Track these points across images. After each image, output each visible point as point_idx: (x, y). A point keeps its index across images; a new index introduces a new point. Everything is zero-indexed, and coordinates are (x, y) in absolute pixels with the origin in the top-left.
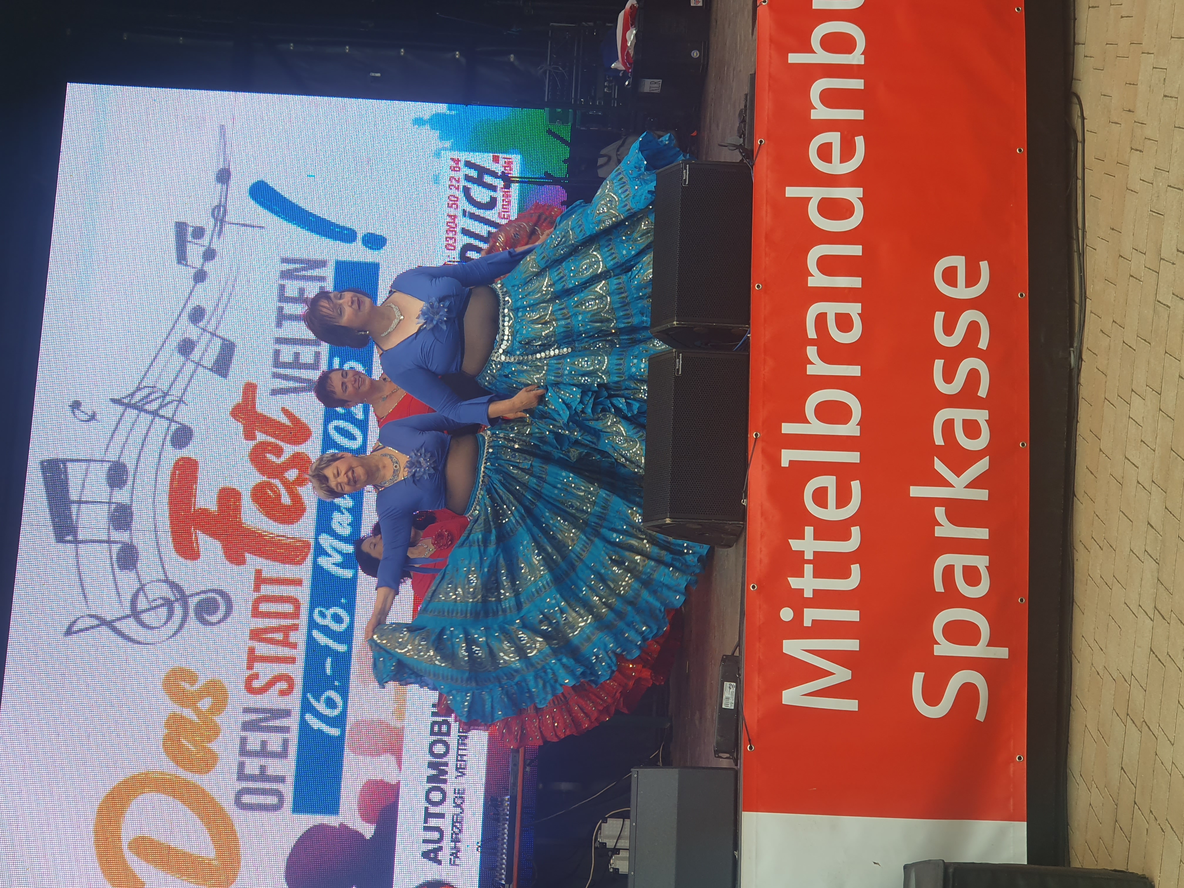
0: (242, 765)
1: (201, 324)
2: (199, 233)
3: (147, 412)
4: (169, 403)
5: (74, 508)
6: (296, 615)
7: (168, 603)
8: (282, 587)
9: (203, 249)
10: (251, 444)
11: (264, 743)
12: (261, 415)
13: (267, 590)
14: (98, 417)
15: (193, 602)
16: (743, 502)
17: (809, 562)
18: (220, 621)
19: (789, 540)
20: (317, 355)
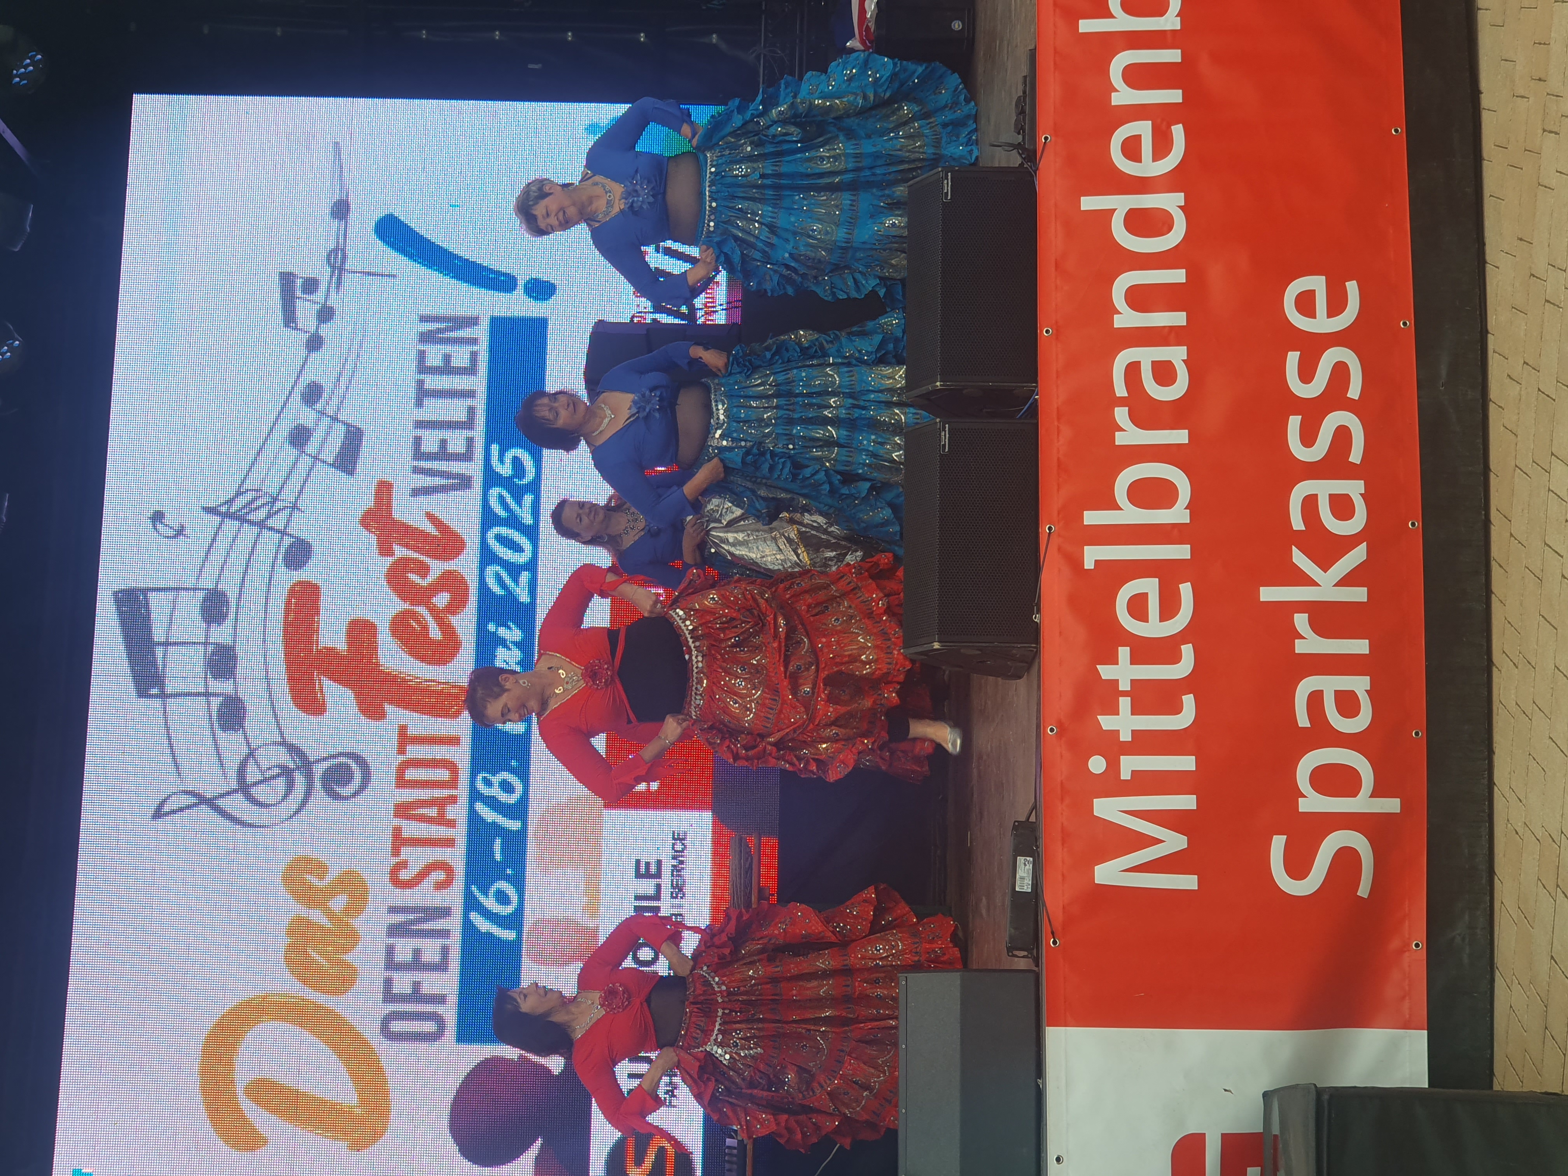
0: (388, 982)
1: (319, 406)
2: (311, 285)
3: (252, 523)
4: (280, 510)
5: (159, 651)
6: (453, 783)
7: (286, 772)
8: (436, 748)
9: (317, 307)
10: (390, 560)
11: (417, 952)
12: (400, 522)
13: (415, 751)
14: (187, 532)
15: (319, 770)
16: (1035, 618)
17: (1125, 694)
18: (355, 794)
19: (1098, 666)
20: (470, 441)
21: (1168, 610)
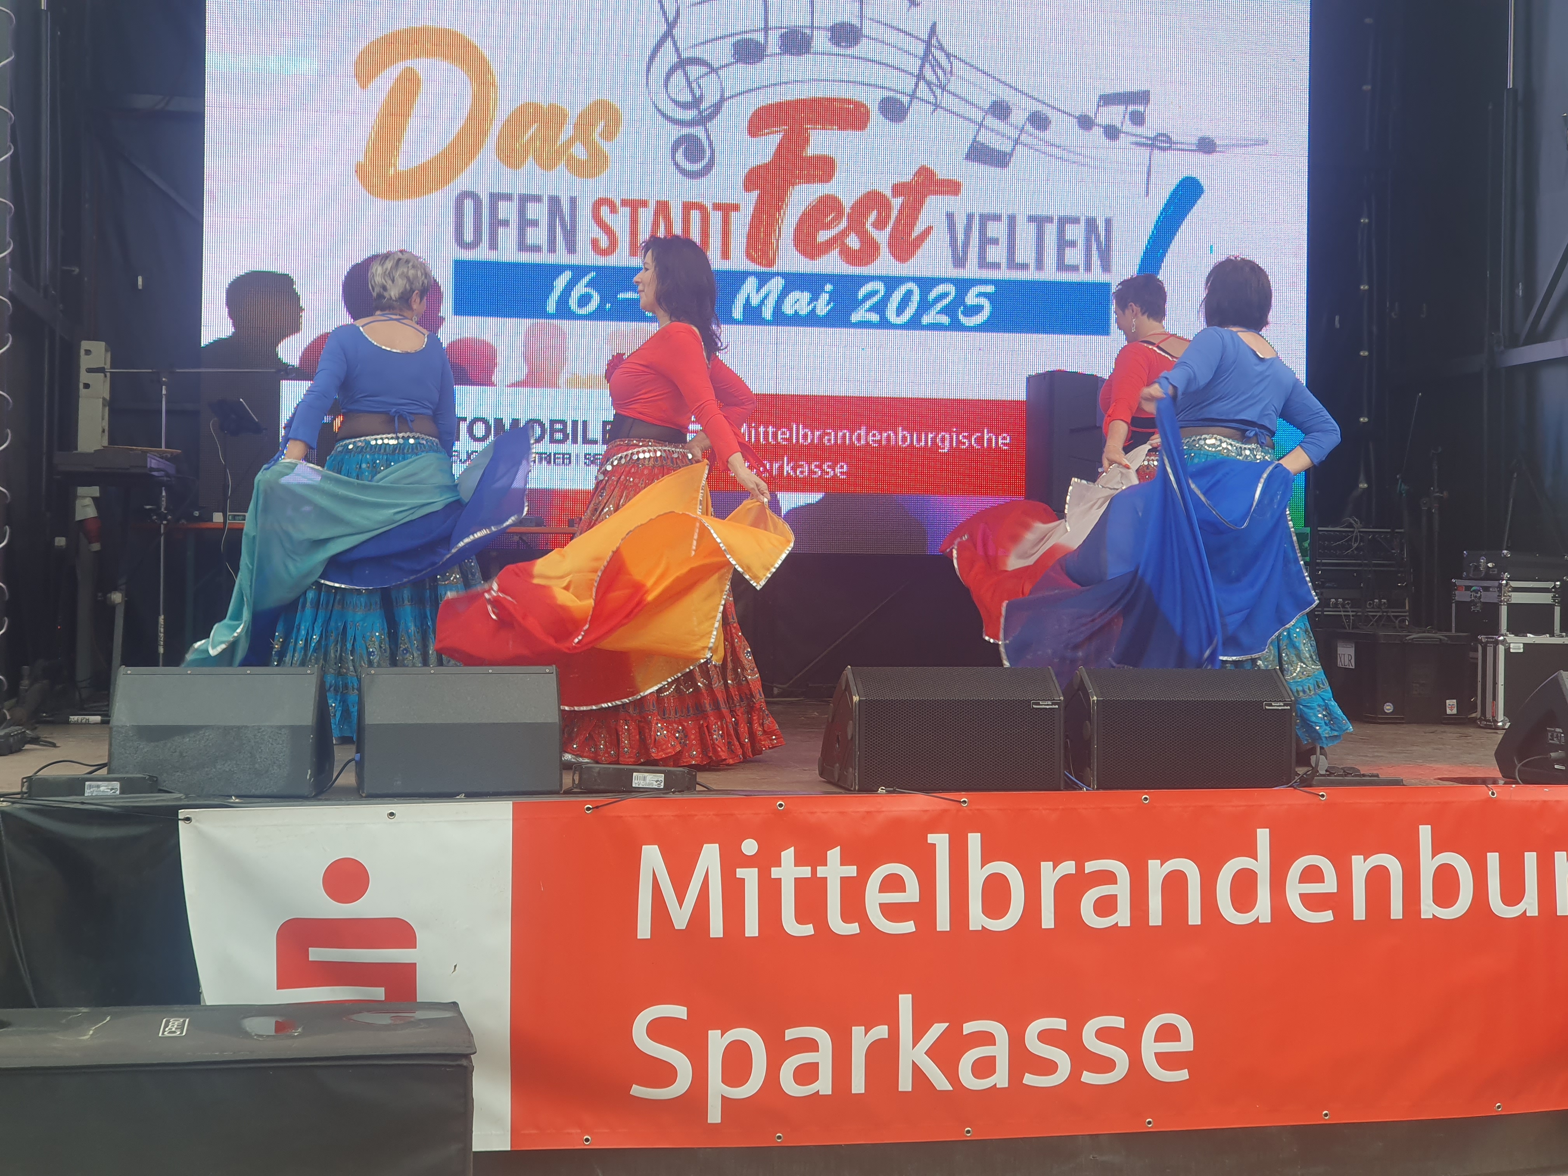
0: (508, 197)
1: (1029, 127)
2: (1138, 119)
3: (922, 66)
4: (933, 92)
7: (696, 102)
8: (719, 235)
9: (1119, 125)
10: (888, 193)
11: (535, 223)
12: (921, 203)
13: (716, 218)
15: (699, 132)
16: (882, 789)
17: (814, 872)
18: (676, 165)
19: (839, 847)
20: (996, 266)
21: (891, 911)
